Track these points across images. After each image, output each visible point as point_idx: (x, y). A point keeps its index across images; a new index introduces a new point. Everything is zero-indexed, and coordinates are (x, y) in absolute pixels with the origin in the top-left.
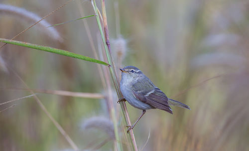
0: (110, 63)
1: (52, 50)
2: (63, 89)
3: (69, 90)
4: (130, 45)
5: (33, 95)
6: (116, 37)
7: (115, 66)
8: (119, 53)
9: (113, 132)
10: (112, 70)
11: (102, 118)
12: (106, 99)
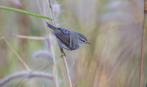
0: (52, 19)
1: (17, 11)
2: (21, 34)
3: (25, 35)
4: (63, 7)
5: (3, 37)
6: (53, 3)
7: (55, 20)
8: (56, 13)
9: (52, 60)
10: (53, 23)
11: (45, 52)
12: (48, 40)
